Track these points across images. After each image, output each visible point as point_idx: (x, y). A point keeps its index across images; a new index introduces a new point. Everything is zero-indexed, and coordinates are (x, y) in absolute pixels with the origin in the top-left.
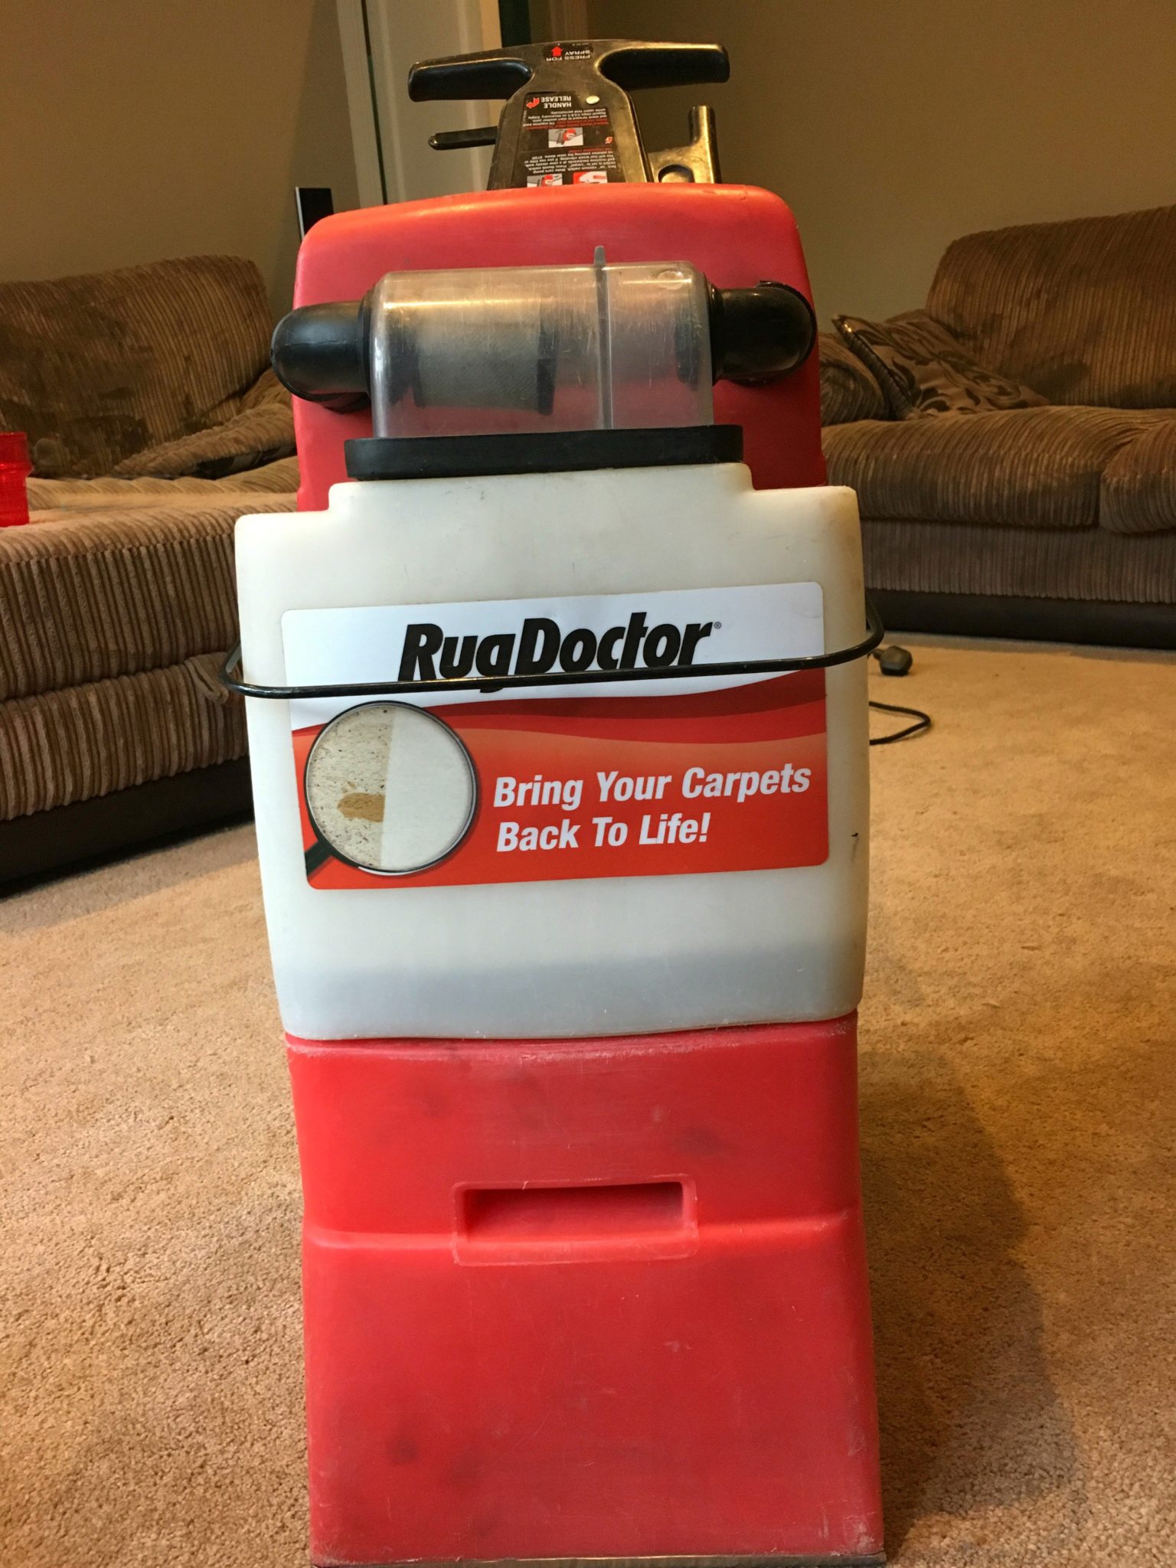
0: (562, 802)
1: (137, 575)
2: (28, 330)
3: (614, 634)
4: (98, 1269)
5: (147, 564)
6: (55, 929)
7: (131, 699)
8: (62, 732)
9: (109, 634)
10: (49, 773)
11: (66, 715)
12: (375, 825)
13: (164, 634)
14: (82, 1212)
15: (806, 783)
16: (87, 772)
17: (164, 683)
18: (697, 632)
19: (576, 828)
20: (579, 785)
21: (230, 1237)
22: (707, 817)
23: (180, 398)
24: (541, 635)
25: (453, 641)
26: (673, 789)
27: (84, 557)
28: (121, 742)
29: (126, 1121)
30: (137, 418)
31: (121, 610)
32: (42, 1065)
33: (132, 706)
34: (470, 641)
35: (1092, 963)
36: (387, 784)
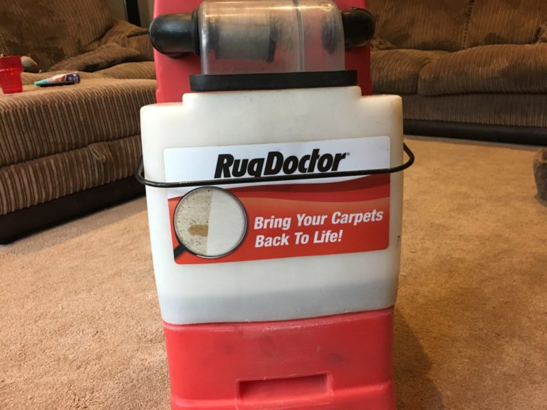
0: (282, 226)
1: (68, 113)
2: (15, 13)
3: (306, 158)
4: (74, 400)
5: (72, 108)
6: (41, 252)
7: (67, 161)
8: (40, 175)
9: (58, 136)
10: (36, 191)
11: (42, 168)
12: (204, 238)
13: (79, 136)
14: (65, 375)
15: (381, 217)
16: (51, 190)
17: (80, 154)
18: (340, 157)
19: (288, 237)
20: (289, 220)
21: (127, 383)
22: (341, 232)
23: (77, 40)
24: (275, 159)
25: (238, 161)
26: (328, 221)
27: (47, 106)
28: (64, 178)
29: (79, 334)
30: (60, 48)
31: (62, 127)
32: (42, 310)
33: (67, 163)
34: (245, 161)
35: (436, 258)
36: (210, 221)
